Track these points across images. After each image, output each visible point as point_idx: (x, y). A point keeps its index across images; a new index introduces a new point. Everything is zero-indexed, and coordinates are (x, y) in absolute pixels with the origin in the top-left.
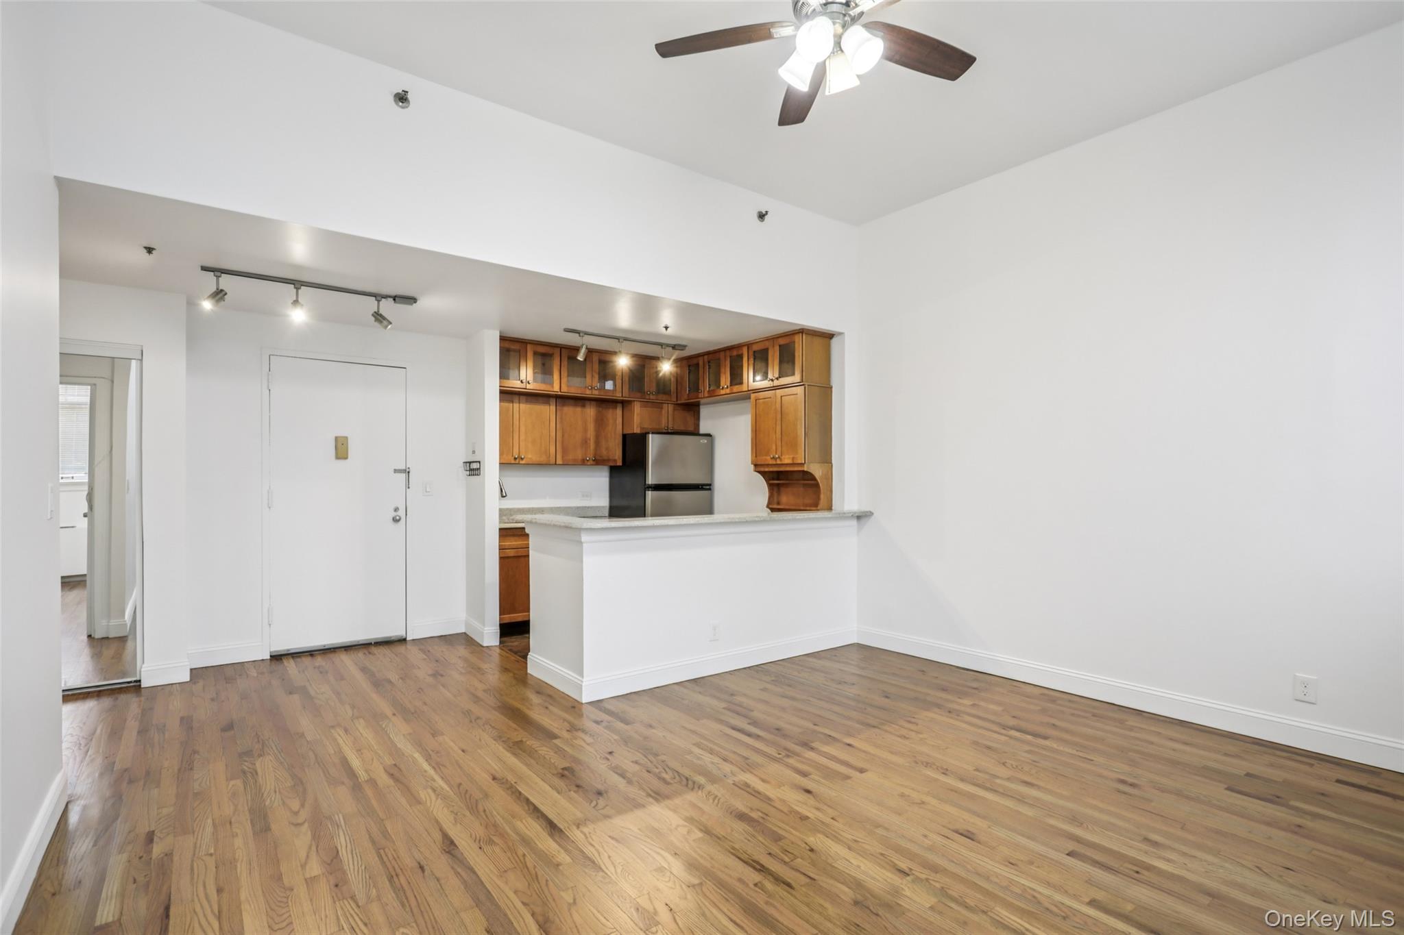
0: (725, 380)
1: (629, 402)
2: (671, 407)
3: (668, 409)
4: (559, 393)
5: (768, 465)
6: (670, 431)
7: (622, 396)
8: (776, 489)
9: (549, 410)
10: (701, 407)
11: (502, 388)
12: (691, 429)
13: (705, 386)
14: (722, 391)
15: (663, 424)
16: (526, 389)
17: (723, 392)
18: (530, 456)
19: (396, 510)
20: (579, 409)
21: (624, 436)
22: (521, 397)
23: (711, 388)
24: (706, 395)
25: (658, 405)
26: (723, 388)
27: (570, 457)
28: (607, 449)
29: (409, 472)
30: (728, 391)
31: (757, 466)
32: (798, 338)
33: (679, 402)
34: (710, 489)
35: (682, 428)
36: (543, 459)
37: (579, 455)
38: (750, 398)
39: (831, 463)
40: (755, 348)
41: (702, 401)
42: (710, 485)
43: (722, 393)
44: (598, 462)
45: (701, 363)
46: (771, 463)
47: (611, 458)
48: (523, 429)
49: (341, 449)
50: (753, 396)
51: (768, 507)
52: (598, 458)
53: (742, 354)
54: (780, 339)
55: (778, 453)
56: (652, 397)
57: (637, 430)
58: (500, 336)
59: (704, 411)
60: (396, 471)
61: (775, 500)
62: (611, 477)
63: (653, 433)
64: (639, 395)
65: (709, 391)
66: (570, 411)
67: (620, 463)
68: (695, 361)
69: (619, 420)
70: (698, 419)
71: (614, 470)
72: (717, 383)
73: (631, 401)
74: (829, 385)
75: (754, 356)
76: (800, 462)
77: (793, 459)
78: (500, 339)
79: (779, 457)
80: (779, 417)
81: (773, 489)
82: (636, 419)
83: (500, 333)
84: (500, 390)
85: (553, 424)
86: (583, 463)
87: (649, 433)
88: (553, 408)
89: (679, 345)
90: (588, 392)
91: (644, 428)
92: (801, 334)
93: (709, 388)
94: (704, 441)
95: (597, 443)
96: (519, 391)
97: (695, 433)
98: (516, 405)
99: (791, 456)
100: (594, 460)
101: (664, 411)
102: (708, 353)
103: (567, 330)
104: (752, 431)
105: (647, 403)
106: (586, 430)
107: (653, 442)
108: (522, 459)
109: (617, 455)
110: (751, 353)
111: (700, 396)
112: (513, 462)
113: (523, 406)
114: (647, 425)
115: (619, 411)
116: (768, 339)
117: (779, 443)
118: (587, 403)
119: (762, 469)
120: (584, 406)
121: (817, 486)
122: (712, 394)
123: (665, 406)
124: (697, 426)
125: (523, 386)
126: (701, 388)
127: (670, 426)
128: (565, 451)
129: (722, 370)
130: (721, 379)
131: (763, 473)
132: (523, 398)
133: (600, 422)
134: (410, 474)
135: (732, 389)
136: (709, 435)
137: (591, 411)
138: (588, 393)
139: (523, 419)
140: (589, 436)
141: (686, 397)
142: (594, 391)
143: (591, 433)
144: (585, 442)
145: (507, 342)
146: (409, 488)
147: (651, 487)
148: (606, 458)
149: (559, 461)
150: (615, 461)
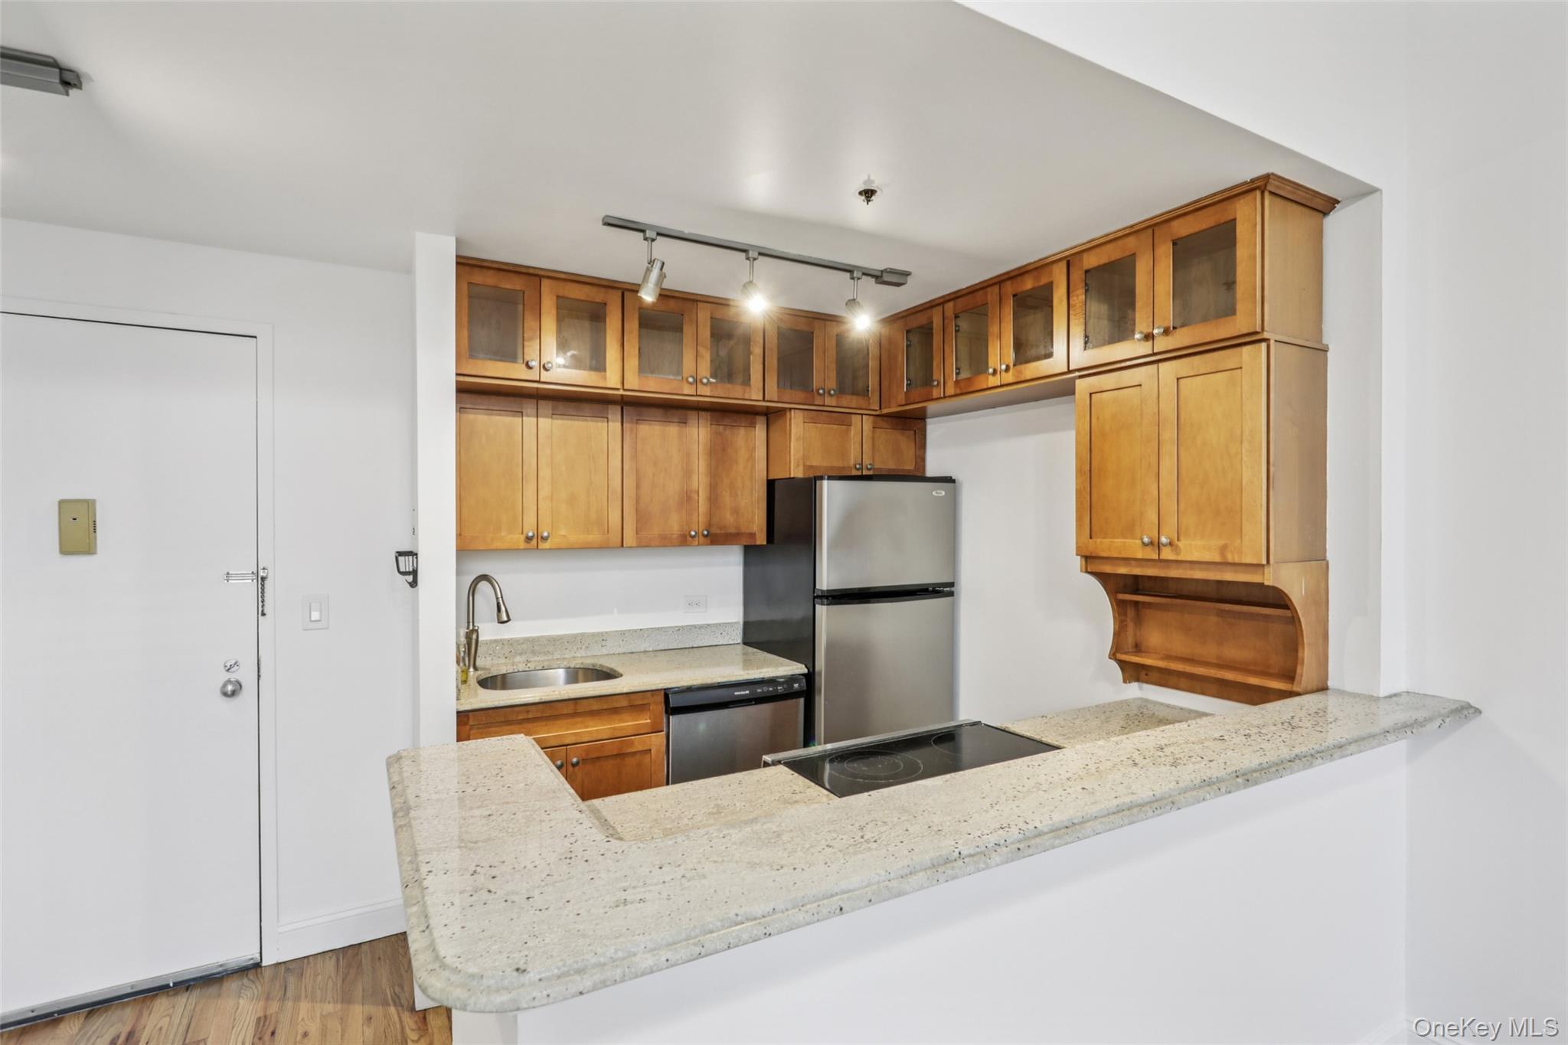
0: (1000, 352)
1: (780, 413)
2: (868, 423)
3: (862, 427)
4: (621, 392)
5: (1126, 560)
6: (865, 472)
7: (764, 400)
8: (1131, 612)
9: (606, 430)
10: (928, 421)
11: (461, 379)
12: (909, 466)
13: (948, 369)
14: (991, 377)
15: (853, 458)
16: (539, 382)
17: (993, 381)
18: (563, 532)
19: (232, 667)
20: (673, 430)
21: (771, 484)
22: (541, 402)
23: (964, 375)
24: (950, 391)
25: (842, 418)
26: (995, 372)
27: (655, 531)
28: (736, 511)
29: (263, 579)
30: (1009, 377)
31: (1090, 560)
32: (1243, 212)
33: (885, 411)
34: (951, 594)
35: (889, 464)
36: (594, 537)
37: (674, 524)
38: (1073, 392)
39: (1324, 559)
40: (1091, 261)
41: (932, 407)
42: (952, 585)
43: (990, 385)
44: (716, 537)
45: (937, 322)
46: (1139, 555)
47: (743, 530)
48: (545, 473)
49: (77, 531)
50: (1082, 386)
51: (1113, 656)
52: (714, 530)
53: (1049, 287)
54: (1175, 224)
55: (1164, 529)
56: (828, 401)
57: (797, 472)
58: (457, 257)
59: (935, 429)
61: (1130, 640)
62: (747, 564)
63: (830, 478)
64: (799, 395)
65: (957, 382)
66: (655, 433)
67: (761, 539)
68: (921, 319)
69: (761, 452)
70: (922, 445)
71: (751, 552)
72: (979, 363)
73: (784, 410)
74: (1320, 341)
75: (1086, 285)
76: (1249, 559)
77: (1223, 549)
78: (458, 263)
79: (1171, 544)
80: (1169, 434)
81: (1125, 614)
82: (796, 449)
83: (458, 242)
84: (457, 382)
85: (616, 462)
86: (684, 540)
87: (821, 478)
88: (615, 426)
89: (893, 272)
90: (688, 390)
91: (811, 467)
92: (1258, 193)
93: (957, 374)
94: (940, 492)
95: (714, 499)
97: (917, 475)
98: (530, 421)
99: (1221, 542)
100: (706, 536)
101: (854, 431)
102: (955, 296)
103: (610, 221)
104: (1079, 471)
105: (818, 414)
106: (688, 473)
107: (832, 497)
108: (545, 539)
109: (756, 523)
110: (1077, 275)
111: (935, 395)
112: (523, 545)
113: (545, 423)
114: (818, 461)
115: (760, 431)
116: (1134, 231)
117: (1170, 505)
118: (692, 416)
119: (1108, 569)
120: (684, 422)
121: (1294, 620)
122: (964, 389)
123: (856, 419)
124: (921, 460)
125: (533, 375)
126: (937, 375)
127: (867, 461)
128: (642, 519)
129: (994, 329)
130: (990, 350)
131: (1103, 578)
132: (545, 406)
133: (720, 456)
134: (267, 582)
135: (1020, 372)
136: (949, 480)
137: (699, 433)
138: (686, 392)
139: (545, 453)
140: (695, 485)
141: (901, 398)
142: (699, 386)
143: (700, 481)
144: (687, 498)
145: (491, 272)
146: (263, 614)
147: (827, 597)
148: (733, 530)
149: (630, 538)
150: (752, 535)
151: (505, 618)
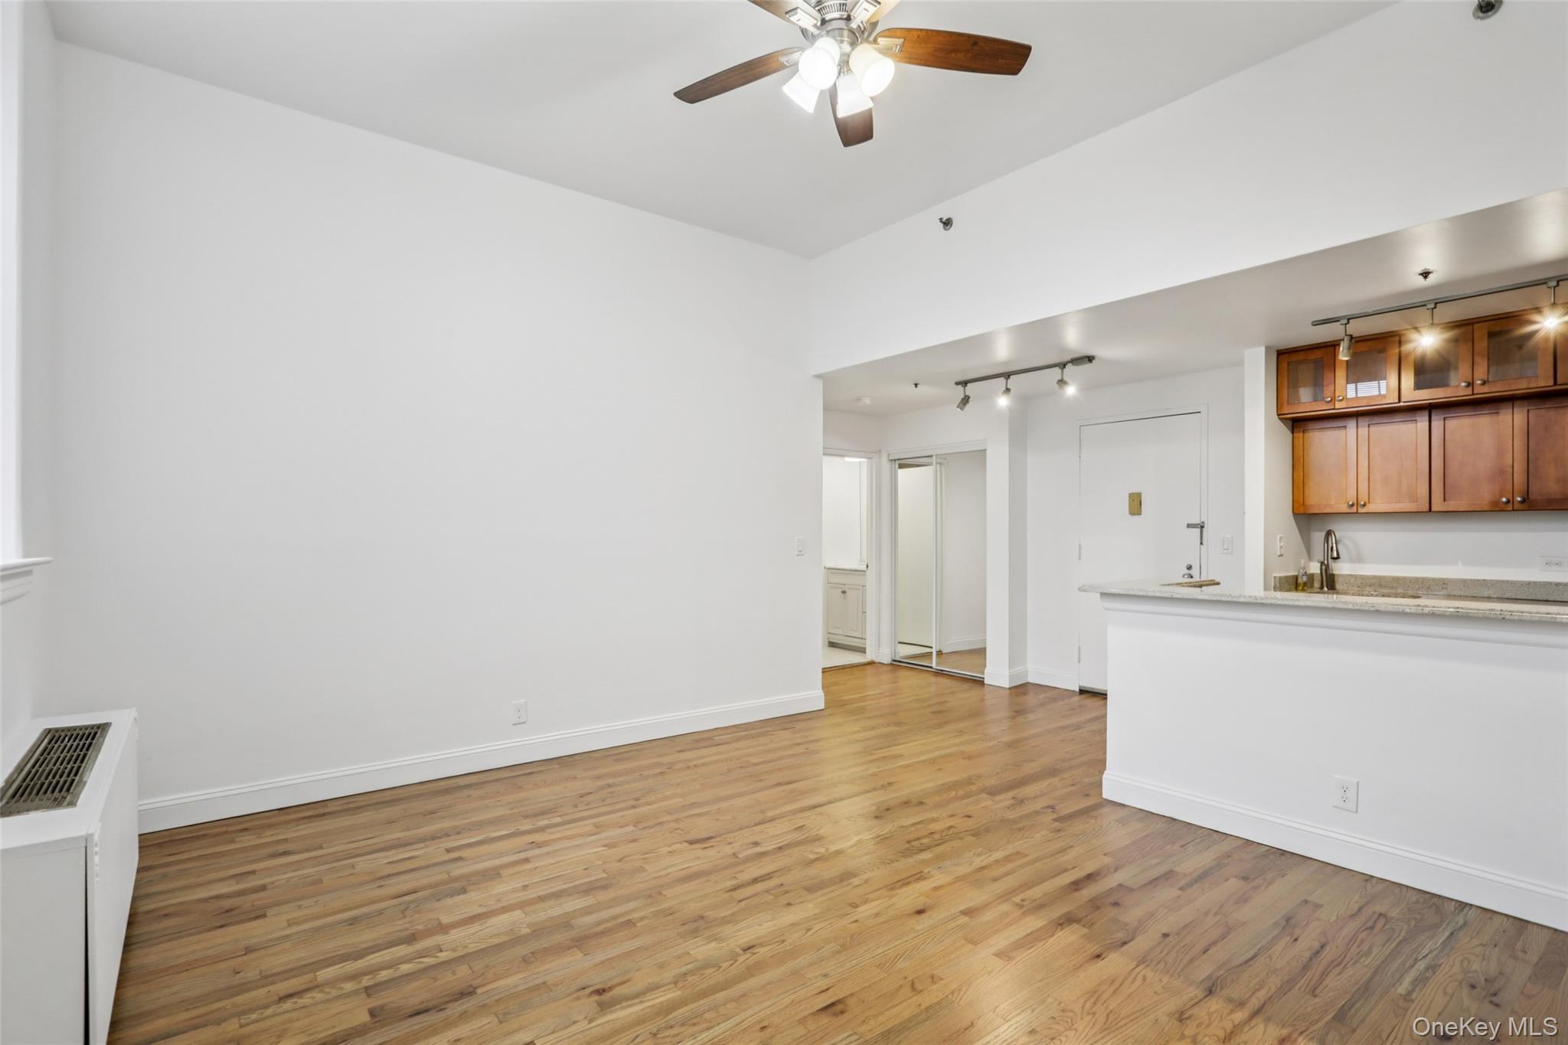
4: (1401, 404)
16: (1334, 409)
18: (1378, 501)
19: (1189, 568)
22: (1360, 419)
27: (1463, 499)
29: (1202, 527)
36: (1406, 506)
37: (1485, 493)
49: (1136, 504)
52: (1533, 497)
60: (1189, 526)
66: (1464, 425)
86: (1496, 506)
88: (1424, 425)
90: (1463, 392)
95: (1531, 471)
96: (1357, 411)
100: (1521, 502)
103: (1316, 323)
106: (1500, 452)
108: (1362, 506)
112: (1347, 510)
113: (1363, 431)
118: (1505, 406)
120: (1495, 412)
125: (1329, 406)
132: (1363, 420)
133: (1541, 435)
134: (1204, 529)
137: (1513, 418)
138: (1461, 394)
142: (1476, 387)
146: (1202, 543)
148: (1556, 497)
149: (1437, 506)
151: (1335, 555)
